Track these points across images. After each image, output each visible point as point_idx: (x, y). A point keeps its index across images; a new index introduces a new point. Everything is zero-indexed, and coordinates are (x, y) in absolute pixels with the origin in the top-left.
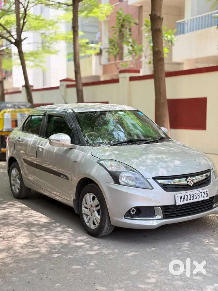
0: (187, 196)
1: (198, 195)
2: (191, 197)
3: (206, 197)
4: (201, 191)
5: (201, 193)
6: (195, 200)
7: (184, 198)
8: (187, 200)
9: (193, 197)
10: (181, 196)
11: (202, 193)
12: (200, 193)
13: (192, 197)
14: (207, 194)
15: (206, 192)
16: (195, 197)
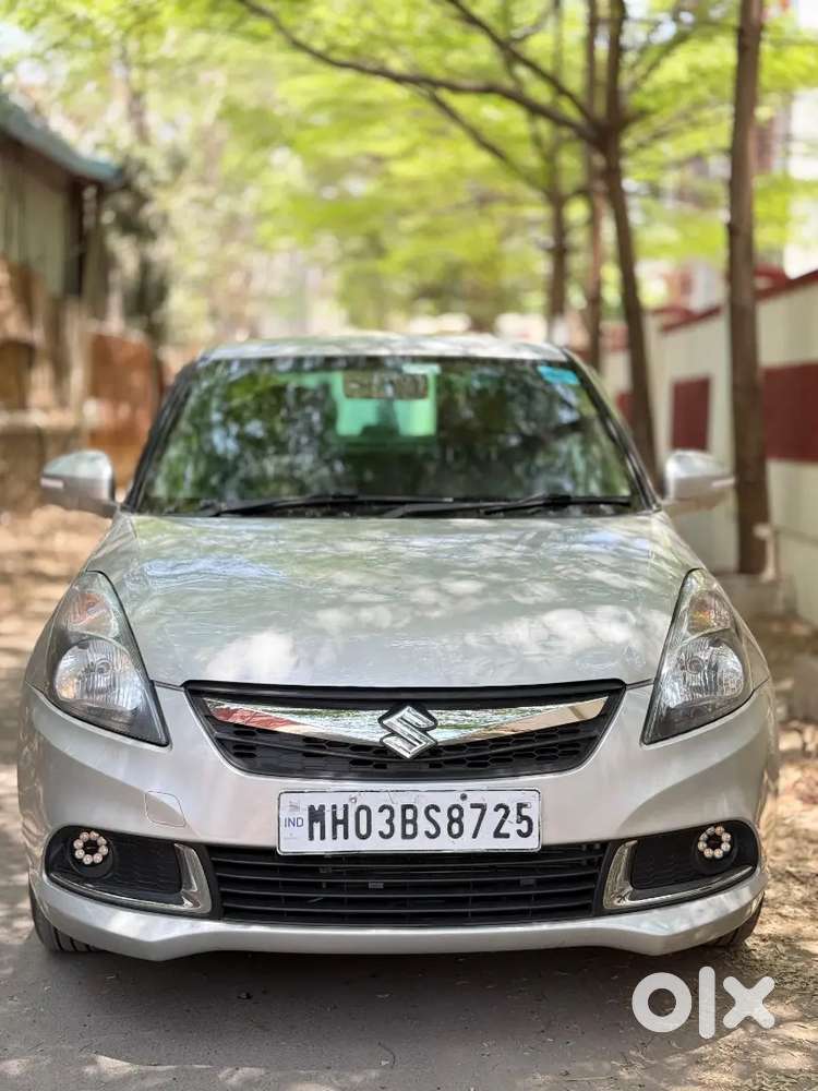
0: (363, 814)
1: (452, 820)
2: (397, 821)
3: (514, 835)
4: (473, 798)
5: (473, 806)
6: (421, 844)
7: (345, 822)
8: (363, 831)
9: (414, 822)
10: (322, 807)
11: (483, 807)
12: (466, 805)
13: (405, 821)
14: (528, 819)
15: (520, 806)
16: (424, 825)
